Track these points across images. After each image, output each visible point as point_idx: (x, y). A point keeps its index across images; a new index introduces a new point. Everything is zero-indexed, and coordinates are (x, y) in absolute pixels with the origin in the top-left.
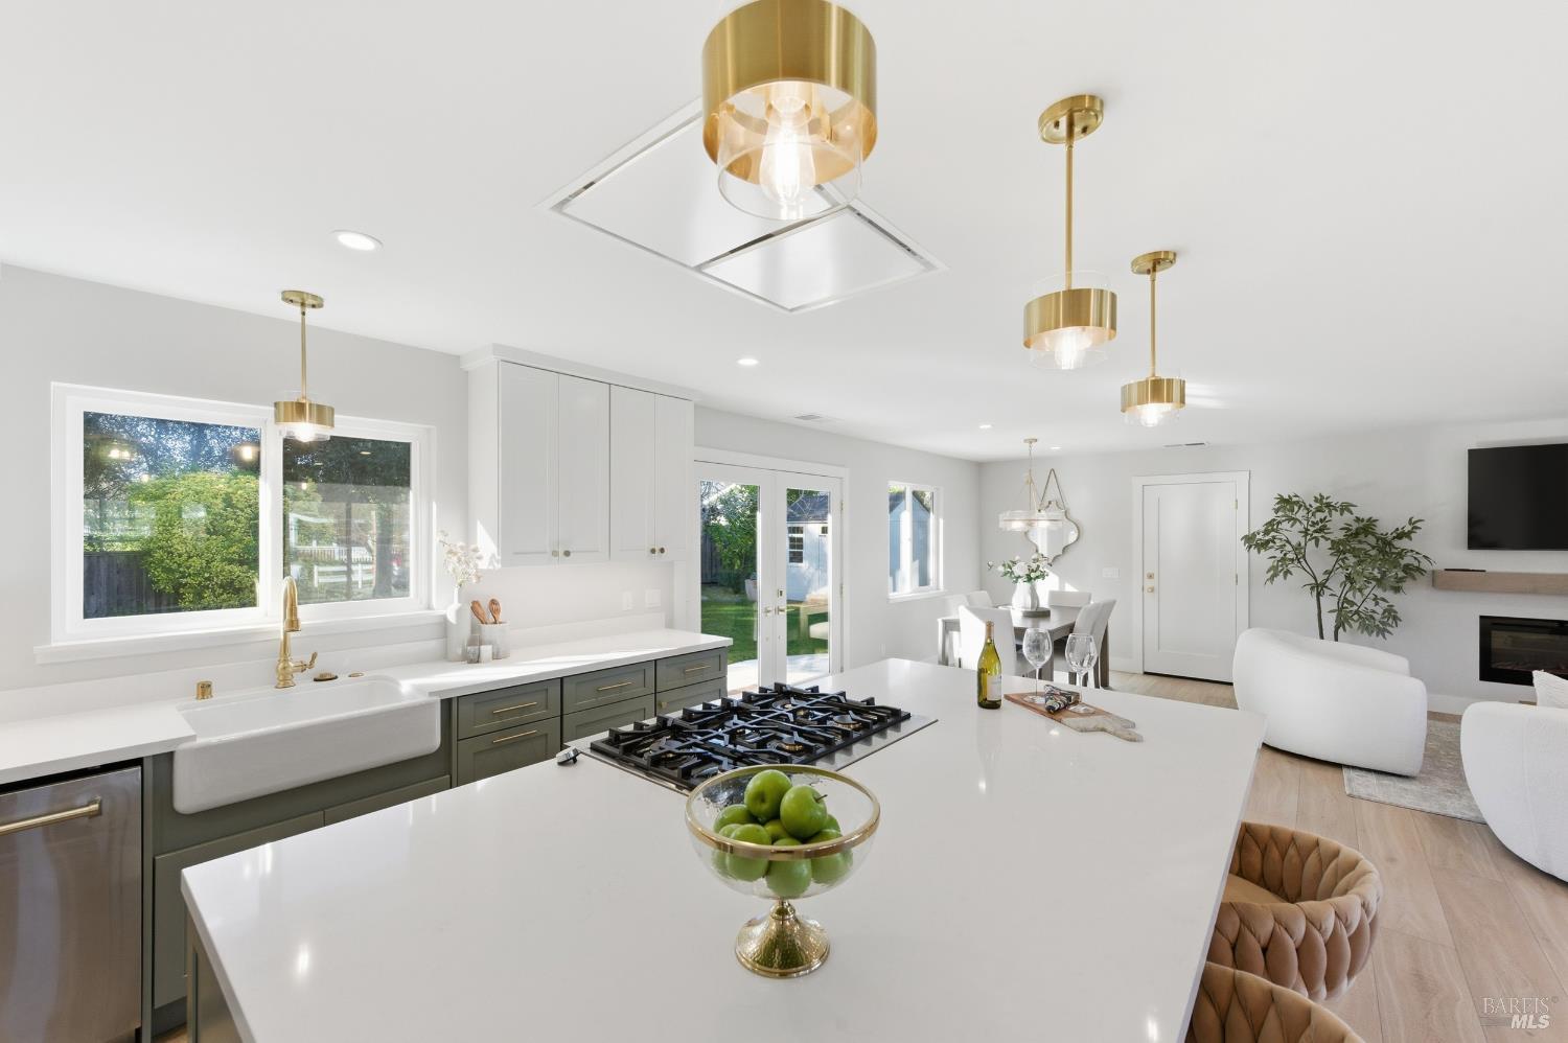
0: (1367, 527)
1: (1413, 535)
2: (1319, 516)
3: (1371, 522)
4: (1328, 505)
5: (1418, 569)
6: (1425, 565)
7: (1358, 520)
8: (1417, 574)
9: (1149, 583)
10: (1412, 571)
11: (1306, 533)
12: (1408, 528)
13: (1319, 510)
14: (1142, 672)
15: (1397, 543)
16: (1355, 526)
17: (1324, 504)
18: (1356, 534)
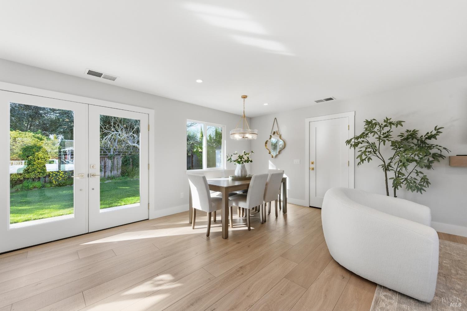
0: (412, 135)
1: (437, 137)
2: (386, 129)
3: (415, 132)
4: (391, 123)
5: (441, 156)
6: (444, 153)
7: (408, 131)
8: (440, 159)
9: (312, 166)
10: (437, 157)
11: (379, 138)
12: (434, 132)
13: (385, 126)
14: (309, 206)
15: (428, 141)
16: (406, 134)
17: (388, 123)
18: (407, 139)
